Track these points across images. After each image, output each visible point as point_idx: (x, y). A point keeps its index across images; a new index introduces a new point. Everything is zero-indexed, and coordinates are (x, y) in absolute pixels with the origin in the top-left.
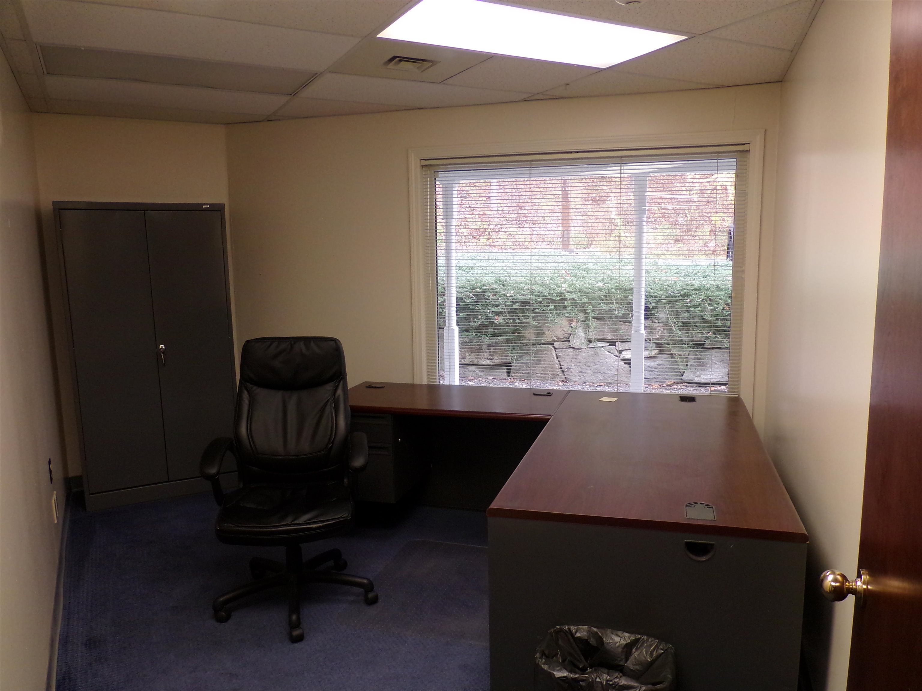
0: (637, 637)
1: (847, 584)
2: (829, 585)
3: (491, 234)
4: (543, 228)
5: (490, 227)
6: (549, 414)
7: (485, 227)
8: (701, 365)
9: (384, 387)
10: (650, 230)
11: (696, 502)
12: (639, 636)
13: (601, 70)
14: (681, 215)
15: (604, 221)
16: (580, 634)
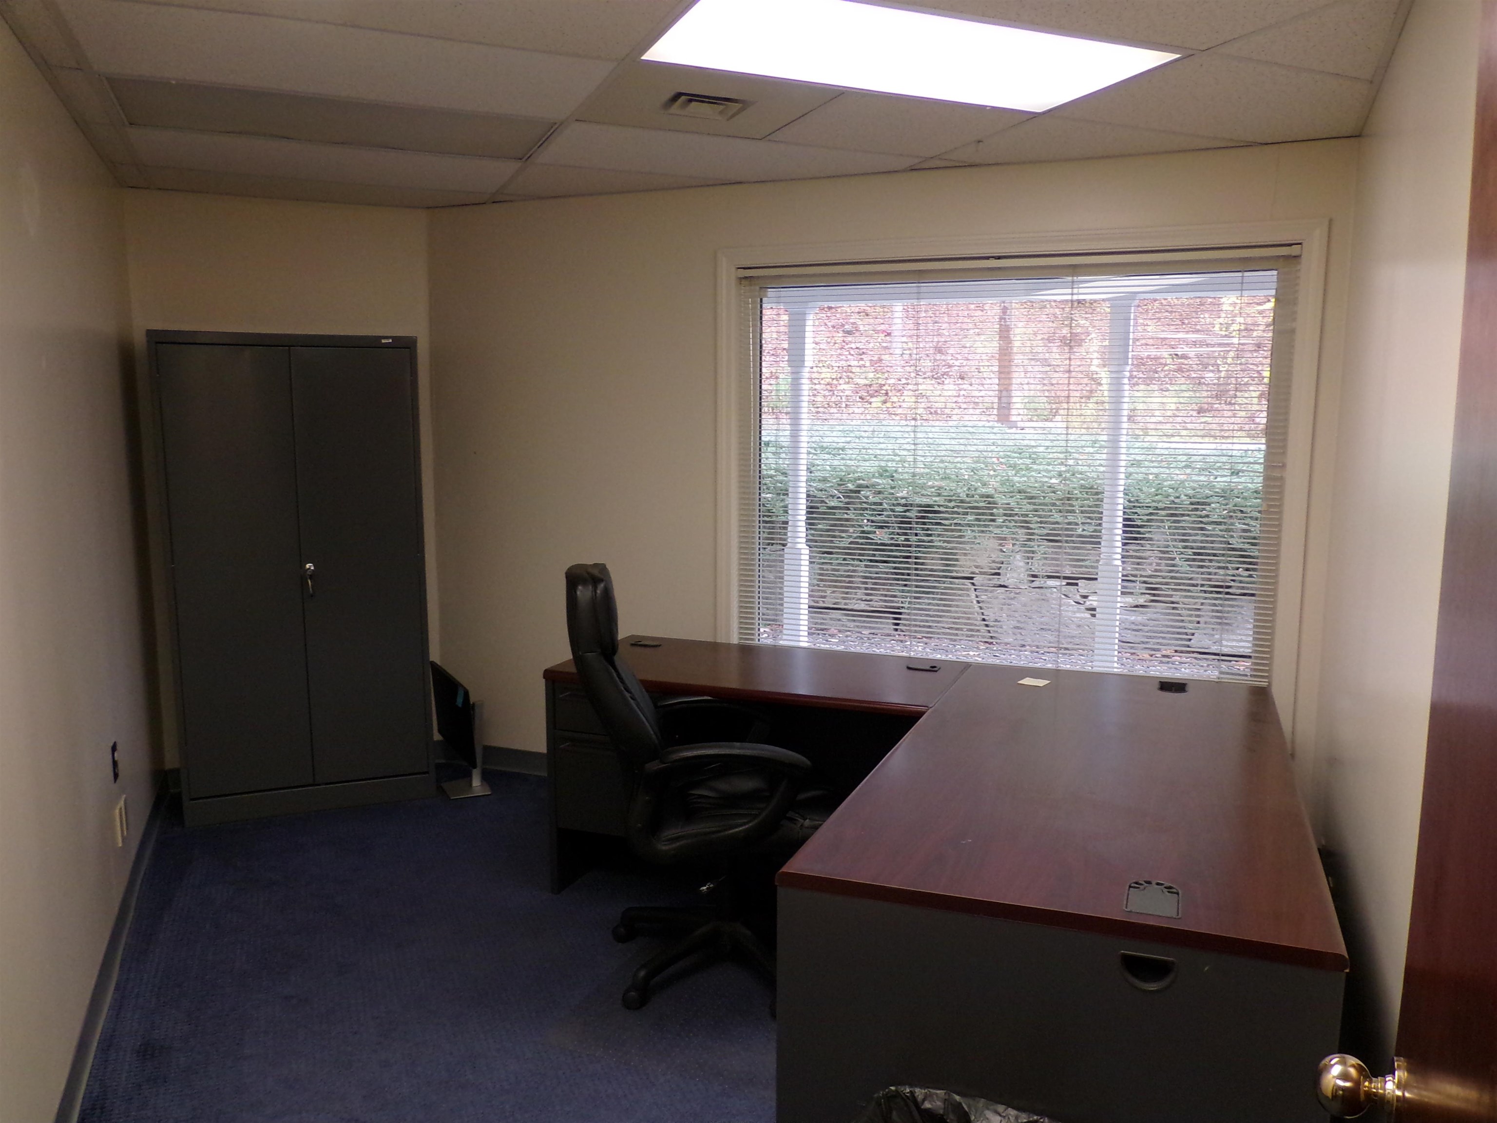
0: (1031, 1119)
1: (1367, 1084)
2: (1332, 1083)
3: (890, 394)
4: (976, 386)
5: (889, 382)
6: (924, 705)
7: (880, 381)
8: (1223, 623)
9: (660, 645)
10: (1156, 392)
11: (1148, 880)
12: (1035, 1118)
13: (1035, 115)
14: (1211, 368)
15: (1080, 375)
16: (932, 1105)
